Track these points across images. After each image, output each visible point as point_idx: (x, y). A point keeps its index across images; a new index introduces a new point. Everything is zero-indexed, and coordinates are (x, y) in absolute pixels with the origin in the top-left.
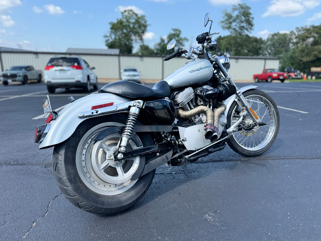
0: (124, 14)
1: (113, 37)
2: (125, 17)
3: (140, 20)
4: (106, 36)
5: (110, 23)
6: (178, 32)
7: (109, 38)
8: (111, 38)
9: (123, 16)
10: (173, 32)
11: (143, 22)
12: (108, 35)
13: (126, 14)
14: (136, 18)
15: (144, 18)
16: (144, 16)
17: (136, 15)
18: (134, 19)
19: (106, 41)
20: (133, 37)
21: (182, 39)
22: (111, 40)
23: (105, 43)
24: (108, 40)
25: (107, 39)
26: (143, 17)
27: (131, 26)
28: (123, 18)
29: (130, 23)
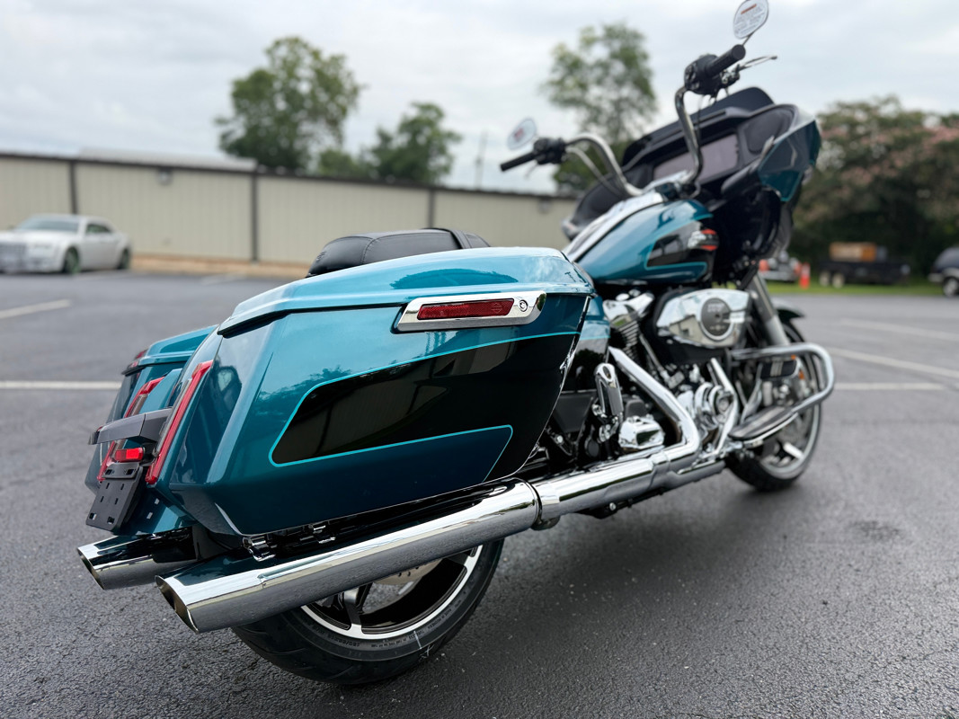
0: (274, 54)
2: (279, 63)
3: (330, 72)
4: (221, 121)
5: (232, 83)
6: (432, 114)
7: (235, 126)
9: (273, 59)
12: (229, 115)
13: (283, 51)
14: (315, 64)
15: (342, 63)
16: (342, 58)
17: (316, 54)
18: (311, 67)
19: (224, 137)
20: (306, 127)
21: (444, 135)
22: (239, 133)
24: (231, 133)
25: (224, 129)
26: (336, 61)
27: (304, 88)
28: (274, 66)
29: (299, 79)
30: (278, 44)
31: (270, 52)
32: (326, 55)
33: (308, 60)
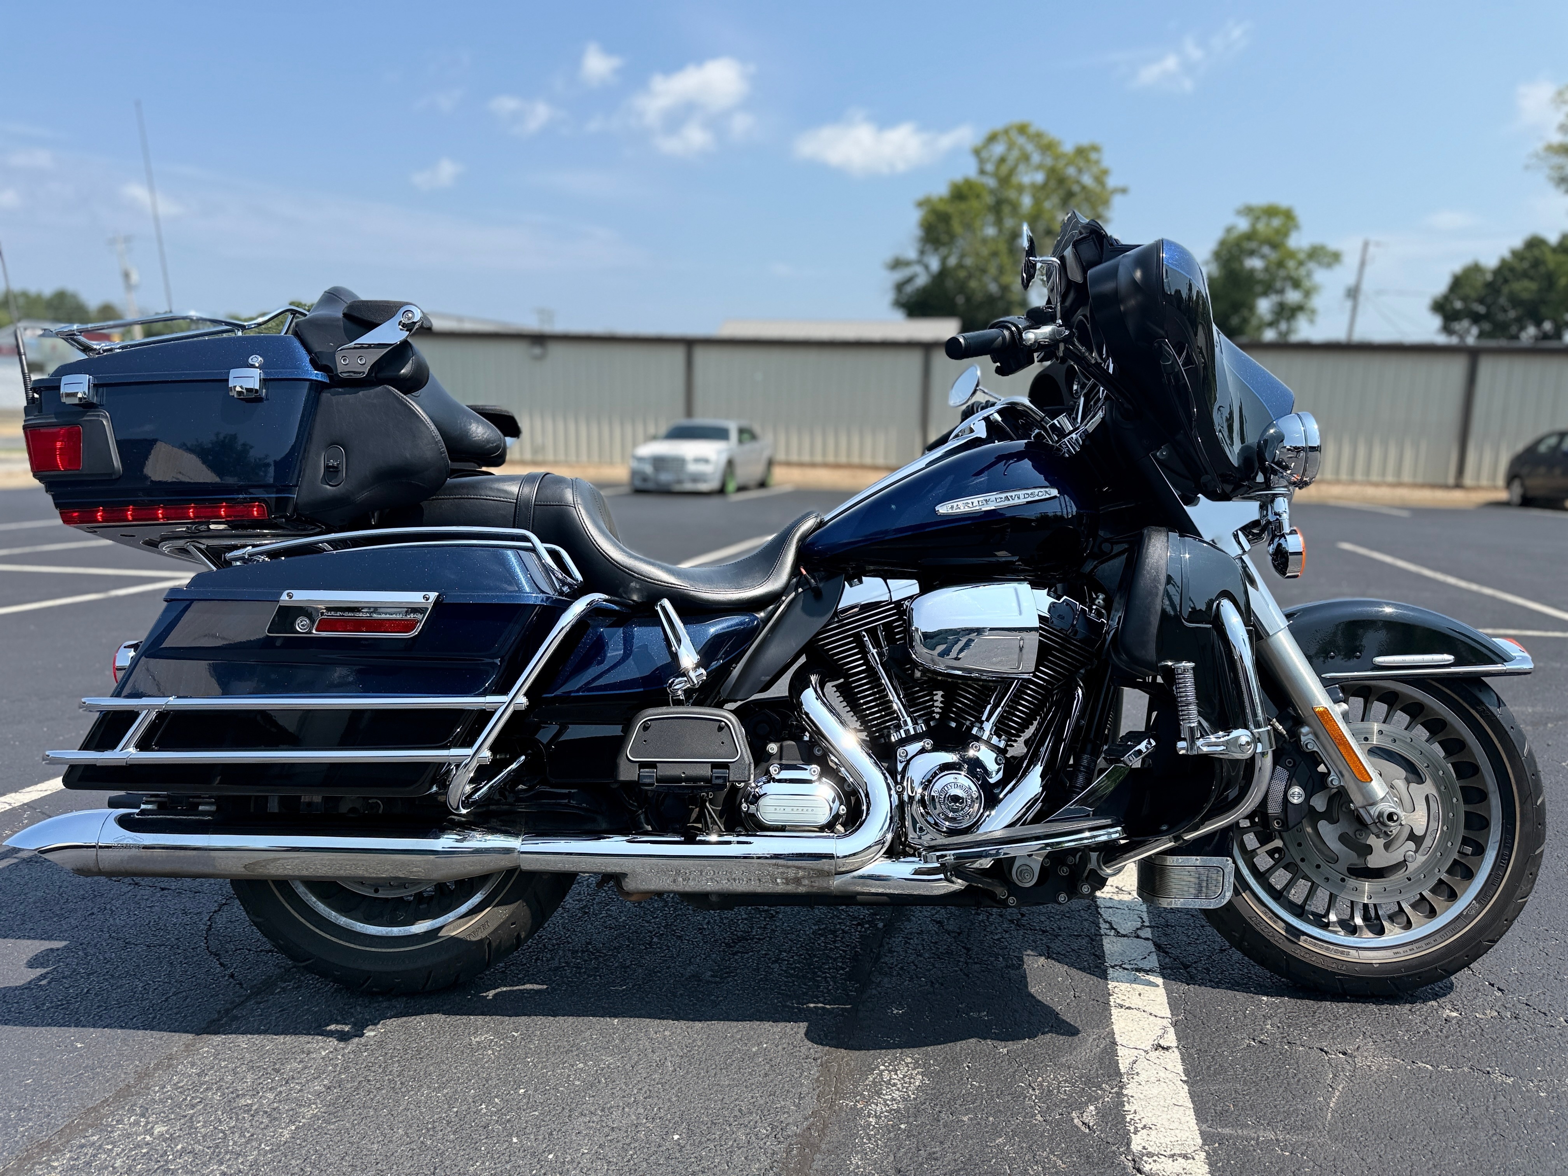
0: (984, 154)
1: (935, 264)
2: (990, 167)
3: (1071, 171)
4: (897, 264)
5: (920, 204)
6: (1276, 222)
7: (918, 269)
8: (927, 267)
9: (982, 161)
10: (1243, 225)
11: (1087, 180)
12: (911, 254)
13: (999, 149)
14: (1049, 162)
15: (1094, 156)
16: (1095, 148)
17: (1048, 147)
18: (1039, 167)
19: (900, 287)
21: (1302, 256)
22: (922, 280)
23: (890, 296)
24: (910, 280)
25: (903, 274)
26: (1085, 151)
27: (1027, 201)
28: (982, 172)
29: (1021, 189)
30: (992, 138)
31: (977, 152)
32: (1068, 147)
33: (1036, 158)
